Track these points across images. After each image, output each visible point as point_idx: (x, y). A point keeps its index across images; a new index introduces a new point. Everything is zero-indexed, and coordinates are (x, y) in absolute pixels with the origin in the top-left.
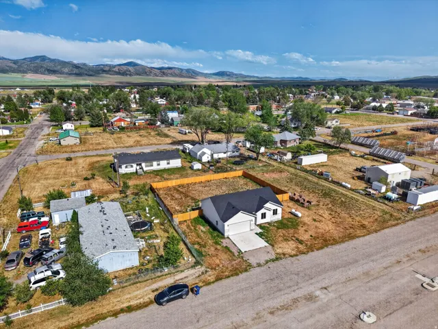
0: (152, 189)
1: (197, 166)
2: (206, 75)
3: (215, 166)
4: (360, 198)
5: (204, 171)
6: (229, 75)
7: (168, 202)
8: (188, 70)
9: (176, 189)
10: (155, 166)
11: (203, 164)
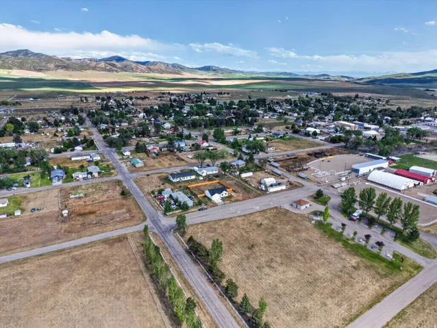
0: (188, 188)
1: (201, 178)
2: (192, 70)
3: (209, 178)
4: (254, 190)
5: (204, 180)
6: (214, 70)
7: (194, 191)
8: (173, 66)
9: (196, 187)
10: (186, 179)
11: (203, 177)
